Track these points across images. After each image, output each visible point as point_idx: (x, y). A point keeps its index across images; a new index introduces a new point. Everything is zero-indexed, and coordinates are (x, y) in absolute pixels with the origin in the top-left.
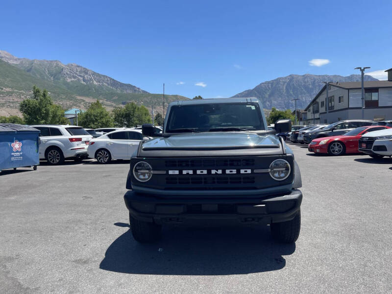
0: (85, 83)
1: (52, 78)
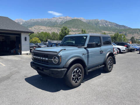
0: (106, 26)
1: (95, 25)
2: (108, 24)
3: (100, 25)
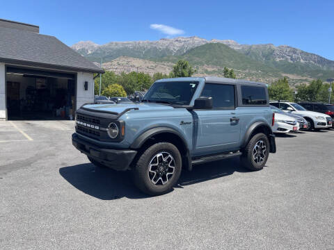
0: (292, 62)
1: (264, 59)
2: (298, 58)
3: (278, 60)
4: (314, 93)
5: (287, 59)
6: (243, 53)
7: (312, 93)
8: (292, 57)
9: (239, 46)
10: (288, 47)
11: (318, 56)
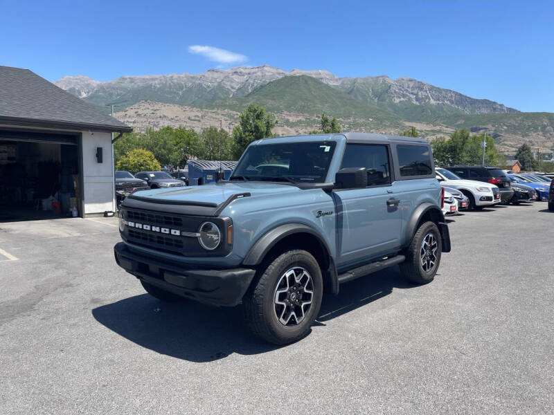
0: (418, 103)
1: (376, 100)
2: (427, 97)
3: (397, 101)
4: (458, 151)
5: (410, 99)
6: (343, 91)
7: (455, 150)
8: (417, 95)
9: (337, 80)
10: (411, 80)
11: (456, 93)
